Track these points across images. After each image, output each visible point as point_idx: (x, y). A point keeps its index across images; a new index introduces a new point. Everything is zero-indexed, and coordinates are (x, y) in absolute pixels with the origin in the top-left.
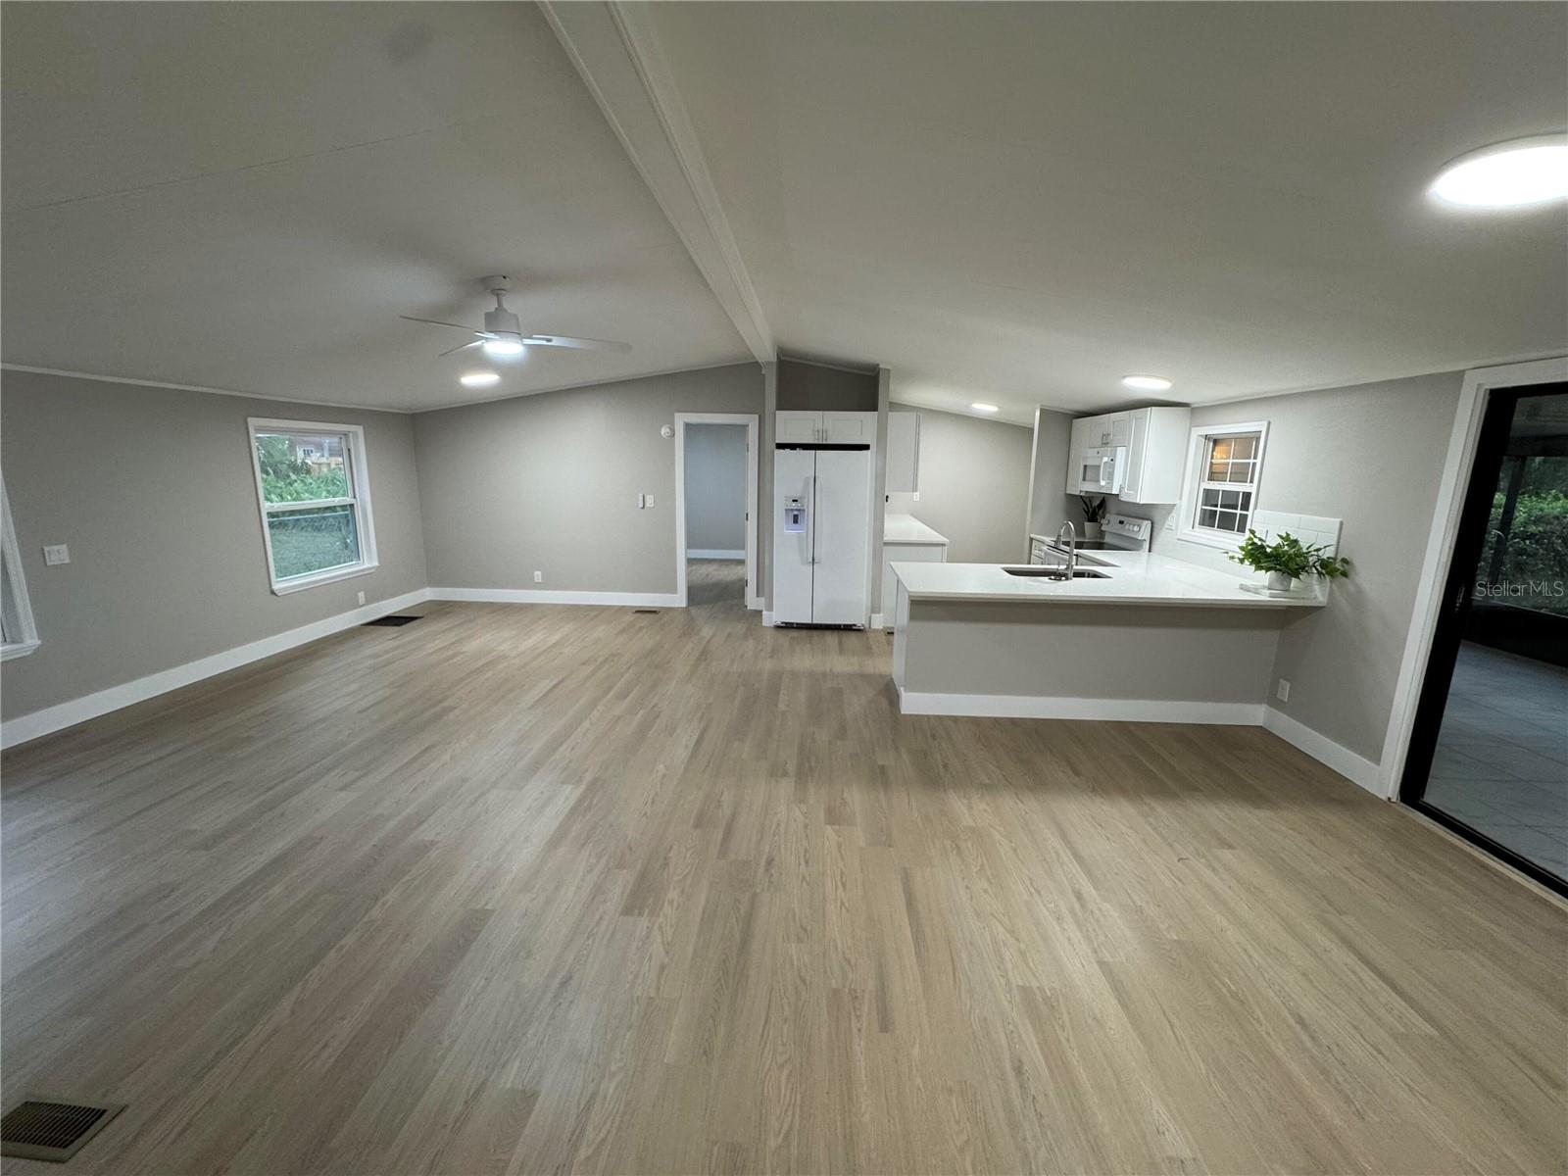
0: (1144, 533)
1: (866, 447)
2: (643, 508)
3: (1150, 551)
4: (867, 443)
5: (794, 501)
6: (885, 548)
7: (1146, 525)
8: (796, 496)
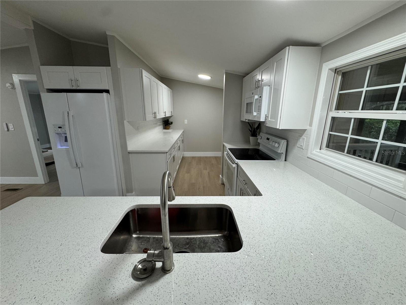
0: (282, 149)
1: (107, 91)
2: (8, 130)
3: (285, 161)
4: (107, 88)
5: (59, 127)
6: (130, 155)
7: (283, 143)
8: (60, 124)
